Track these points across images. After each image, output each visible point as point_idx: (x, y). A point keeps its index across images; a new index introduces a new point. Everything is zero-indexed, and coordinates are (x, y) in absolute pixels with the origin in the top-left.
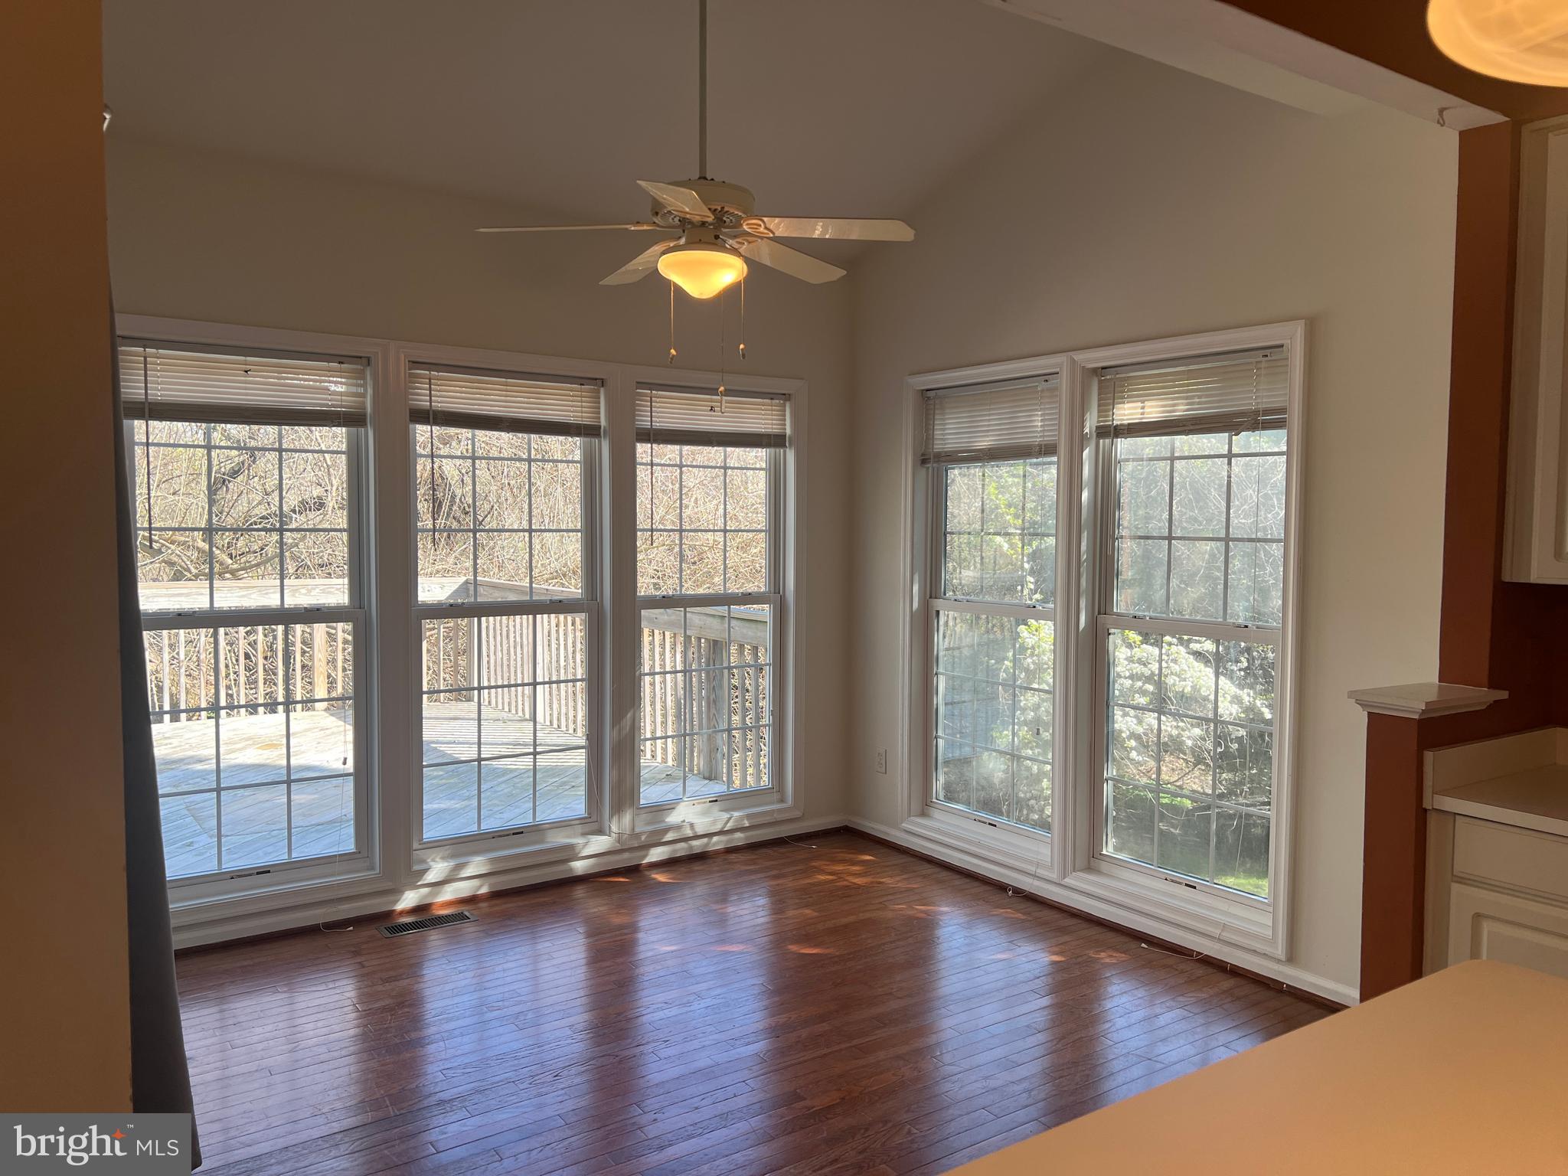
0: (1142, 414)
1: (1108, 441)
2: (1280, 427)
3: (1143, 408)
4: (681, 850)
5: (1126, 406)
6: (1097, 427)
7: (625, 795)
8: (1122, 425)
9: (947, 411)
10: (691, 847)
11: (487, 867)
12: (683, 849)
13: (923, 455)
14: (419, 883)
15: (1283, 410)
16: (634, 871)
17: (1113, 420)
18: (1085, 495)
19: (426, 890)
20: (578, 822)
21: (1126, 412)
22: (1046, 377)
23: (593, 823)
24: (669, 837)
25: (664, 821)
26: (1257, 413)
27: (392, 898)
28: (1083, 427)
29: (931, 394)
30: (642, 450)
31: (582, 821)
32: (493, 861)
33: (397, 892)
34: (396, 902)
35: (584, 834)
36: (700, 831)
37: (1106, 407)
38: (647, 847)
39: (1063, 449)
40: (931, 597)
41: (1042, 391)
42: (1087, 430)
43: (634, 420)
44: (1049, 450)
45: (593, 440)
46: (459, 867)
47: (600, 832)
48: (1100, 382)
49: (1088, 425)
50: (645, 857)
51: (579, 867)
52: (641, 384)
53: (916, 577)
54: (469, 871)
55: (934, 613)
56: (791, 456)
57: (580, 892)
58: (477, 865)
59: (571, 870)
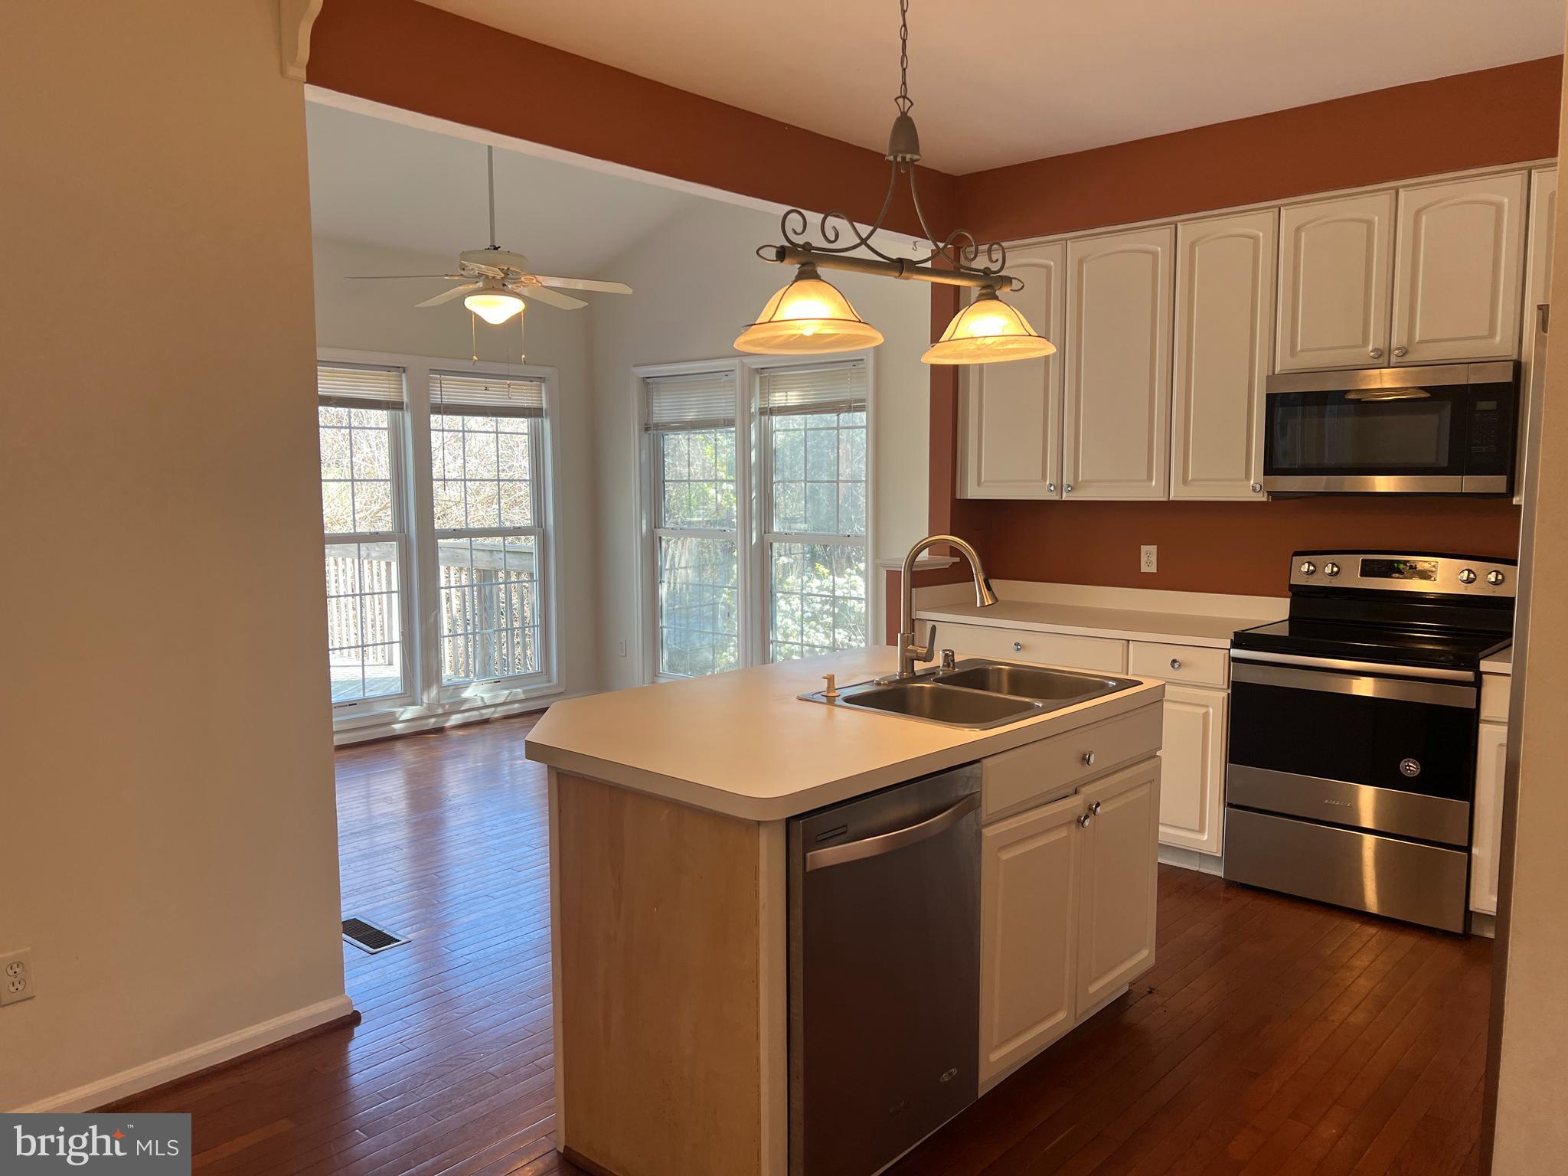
0: (786, 400)
1: (767, 417)
2: (863, 411)
3: (786, 396)
4: (474, 716)
5: (777, 394)
6: (760, 409)
7: (432, 675)
8: (775, 407)
9: (662, 393)
10: (482, 715)
12: (476, 715)
13: (646, 424)
15: (863, 400)
16: (440, 730)
17: (769, 404)
18: (753, 454)
20: (397, 696)
21: (777, 399)
22: (727, 373)
23: (408, 696)
24: (464, 707)
25: (460, 696)
26: (850, 401)
28: (750, 408)
29: (649, 380)
30: (435, 420)
31: (399, 696)
35: (402, 706)
36: (488, 703)
37: (765, 395)
38: (448, 714)
39: (738, 422)
40: (655, 528)
41: (725, 382)
42: (753, 410)
43: (429, 398)
44: (729, 423)
45: (397, 412)
47: (413, 704)
48: (761, 377)
49: (753, 405)
50: (447, 721)
51: (398, 728)
52: (433, 371)
53: (644, 516)
55: (658, 540)
56: (547, 424)
57: (399, 746)
59: (394, 730)
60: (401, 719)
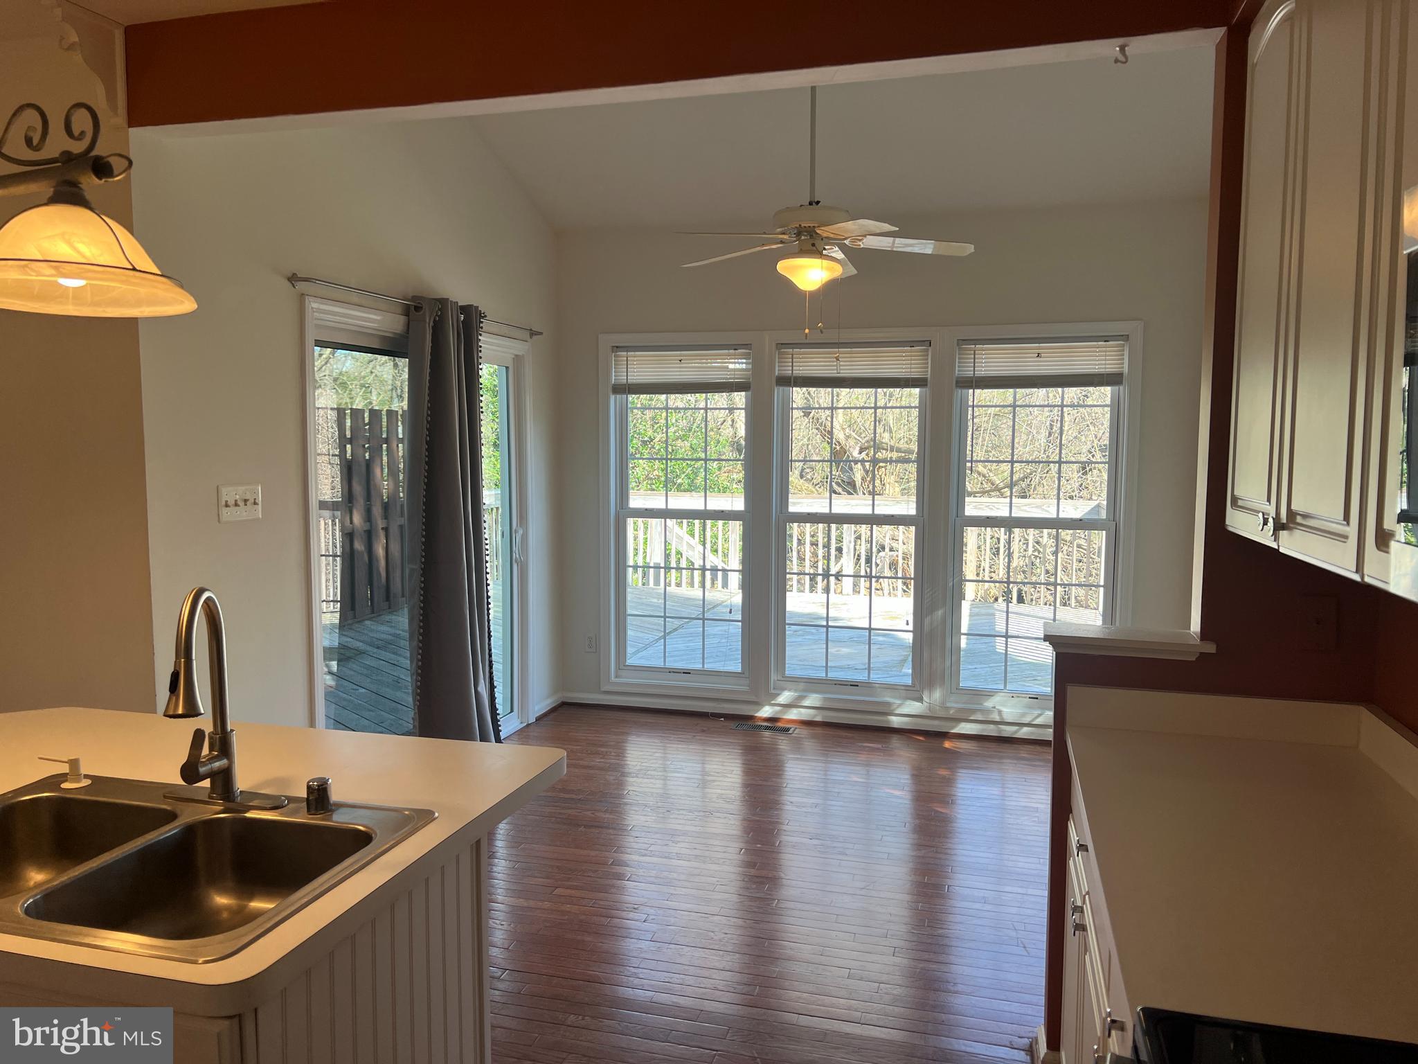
4: (990, 730)
10: (1000, 731)
11: (821, 703)
12: (993, 730)
14: (773, 702)
19: (778, 708)
20: (903, 688)
23: (913, 692)
24: (979, 717)
27: (756, 707)
31: (906, 688)
32: (825, 699)
33: (759, 704)
34: (758, 711)
35: (903, 698)
38: (956, 720)
45: (923, 390)
46: (801, 698)
47: (920, 700)
51: (895, 721)
52: (965, 341)
54: (807, 703)
56: (1127, 393)
57: (895, 741)
58: (813, 700)
59: (888, 722)
60: (897, 712)
